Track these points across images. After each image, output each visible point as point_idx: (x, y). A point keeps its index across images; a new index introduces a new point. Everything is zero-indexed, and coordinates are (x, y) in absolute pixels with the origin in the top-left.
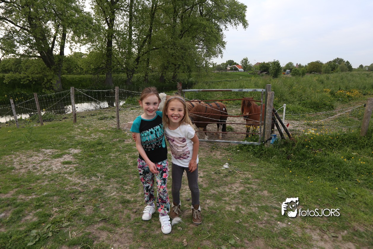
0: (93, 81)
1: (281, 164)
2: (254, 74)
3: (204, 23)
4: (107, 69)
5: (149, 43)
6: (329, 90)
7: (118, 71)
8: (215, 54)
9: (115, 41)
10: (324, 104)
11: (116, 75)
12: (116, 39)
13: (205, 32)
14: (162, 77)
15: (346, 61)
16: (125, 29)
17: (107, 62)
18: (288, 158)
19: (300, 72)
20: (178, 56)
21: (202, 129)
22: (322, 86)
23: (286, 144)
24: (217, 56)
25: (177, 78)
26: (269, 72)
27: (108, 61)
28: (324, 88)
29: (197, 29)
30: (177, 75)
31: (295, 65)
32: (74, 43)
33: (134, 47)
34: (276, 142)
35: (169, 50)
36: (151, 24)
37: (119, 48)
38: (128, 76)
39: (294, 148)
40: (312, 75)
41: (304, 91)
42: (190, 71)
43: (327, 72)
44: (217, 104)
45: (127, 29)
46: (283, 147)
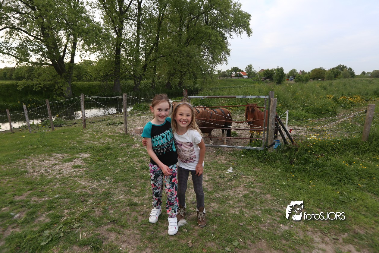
0: (102, 88)
1: (284, 169)
2: (258, 81)
3: (210, 31)
4: (115, 76)
5: (156, 51)
6: (332, 96)
7: (125, 78)
8: (219, 61)
9: (124, 50)
10: (327, 110)
11: (124, 82)
12: (124, 47)
13: (210, 40)
14: (169, 83)
15: (348, 68)
16: (133, 38)
17: (115, 70)
18: (291, 162)
19: (304, 78)
20: (184, 64)
21: (207, 134)
22: (325, 92)
23: (289, 149)
24: (222, 64)
25: (183, 85)
26: (273, 78)
27: (117, 69)
28: (327, 94)
29: (203, 37)
30: (183, 81)
31: (298, 72)
32: (84, 52)
33: (141, 54)
34: (279, 147)
35: (175, 58)
36: (158, 33)
37: (127, 55)
38: (135, 83)
39: (297, 153)
40: (315, 81)
41: (307, 97)
42: (196, 78)
43: (330, 78)
44: (221, 110)
45: (135, 37)
46: (286, 152)
